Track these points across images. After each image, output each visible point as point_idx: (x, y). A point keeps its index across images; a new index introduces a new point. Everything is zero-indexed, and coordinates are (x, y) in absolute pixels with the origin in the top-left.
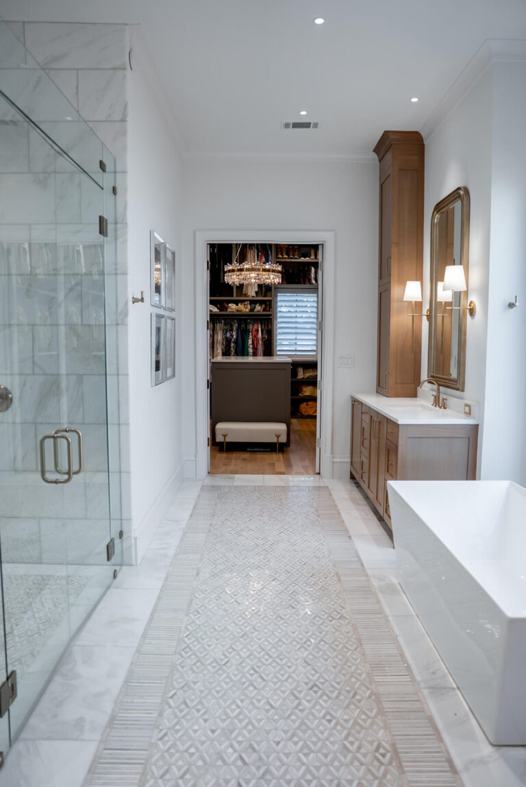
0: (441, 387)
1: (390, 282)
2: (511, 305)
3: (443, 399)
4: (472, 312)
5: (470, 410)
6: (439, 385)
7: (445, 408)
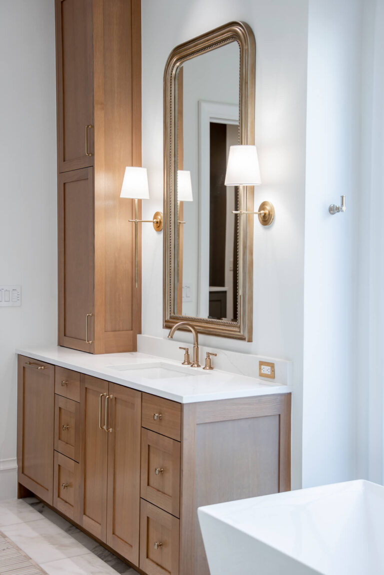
0: (200, 336)
1: (93, 166)
2: (333, 210)
3: (209, 354)
4: (266, 220)
5: (273, 371)
6: (197, 332)
7: (211, 368)
